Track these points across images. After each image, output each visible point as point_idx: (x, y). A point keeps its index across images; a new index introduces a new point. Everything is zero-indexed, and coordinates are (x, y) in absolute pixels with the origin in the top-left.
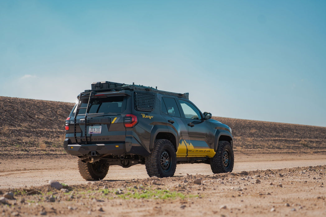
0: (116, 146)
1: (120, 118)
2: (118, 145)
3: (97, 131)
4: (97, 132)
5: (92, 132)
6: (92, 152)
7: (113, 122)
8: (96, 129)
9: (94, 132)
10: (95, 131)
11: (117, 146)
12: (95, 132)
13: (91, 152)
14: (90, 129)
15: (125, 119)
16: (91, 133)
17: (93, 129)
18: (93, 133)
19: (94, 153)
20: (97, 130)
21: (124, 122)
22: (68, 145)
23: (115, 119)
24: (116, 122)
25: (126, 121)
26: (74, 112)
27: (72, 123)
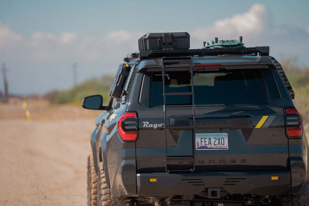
0: (273, 178)
1: (276, 116)
2: (276, 176)
3: (217, 143)
4: (218, 146)
5: (203, 144)
6: (210, 191)
7: (259, 125)
8: (213, 141)
9: (208, 146)
10: (212, 143)
11: (275, 178)
12: (213, 146)
13: (207, 189)
14: (198, 140)
15: (288, 118)
16: (201, 148)
17: (207, 140)
18: (207, 148)
19: (216, 192)
20: (217, 141)
21: (286, 126)
22: (138, 175)
23: (264, 118)
24: (268, 125)
25: (289, 123)
26: (140, 101)
27: (147, 126)
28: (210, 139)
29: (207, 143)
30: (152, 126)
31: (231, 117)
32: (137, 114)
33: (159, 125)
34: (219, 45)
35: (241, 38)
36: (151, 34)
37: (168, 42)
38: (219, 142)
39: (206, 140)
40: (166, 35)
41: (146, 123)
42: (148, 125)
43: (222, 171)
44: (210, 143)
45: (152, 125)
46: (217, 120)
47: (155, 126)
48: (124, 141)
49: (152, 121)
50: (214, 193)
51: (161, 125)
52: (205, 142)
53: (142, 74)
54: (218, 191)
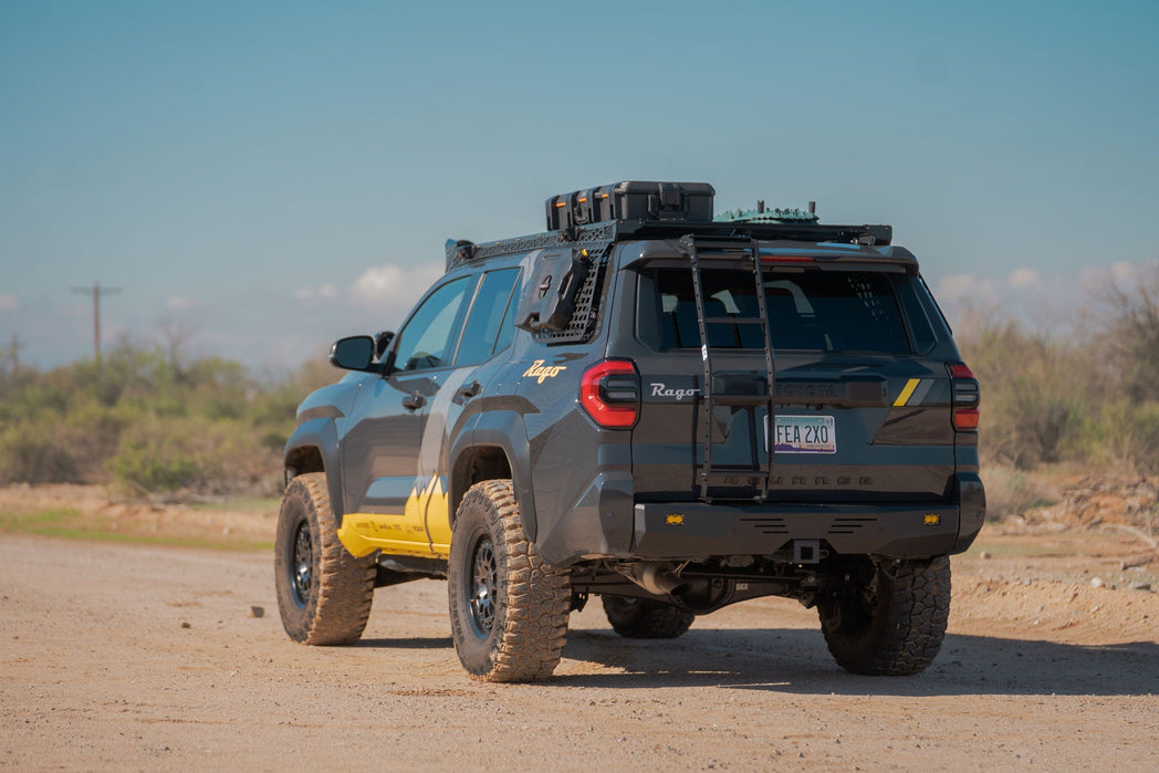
1: (933, 381)
3: (811, 437)
4: (816, 445)
5: (783, 440)
6: (798, 546)
7: (901, 401)
8: (803, 432)
9: (794, 445)
10: (803, 439)
11: (931, 519)
12: (804, 445)
13: (793, 542)
15: (958, 386)
17: (791, 431)
18: (791, 448)
19: (810, 550)
20: (813, 433)
21: (953, 404)
22: (641, 507)
23: (912, 383)
24: (918, 401)
25: (959, 398)
26: (637, 335)
27: (660, 394)
28: (796, 427)
29: (791, 438)
30: (671, 394)
31: (845, 379)
32: (634, 364)
33: (688, 392)
34: (771, 218)
35: (813, 207)
36: (632, 183)
37: (672, 202)
38: (816, 437)
39: (789, 430)
40: (669, 187)
41: (659, 387)
42: (663, 392)
43: (824, 502)
44: (797, 438)
45: (672, 391)
46: (816, 384)
47: (680, 394)
48: (603, 427)
49: (672, 382)
50: (807, 553)
51: (693, 391)
52: (787, 434)
53: (635, 273)
54: (816, 546)
